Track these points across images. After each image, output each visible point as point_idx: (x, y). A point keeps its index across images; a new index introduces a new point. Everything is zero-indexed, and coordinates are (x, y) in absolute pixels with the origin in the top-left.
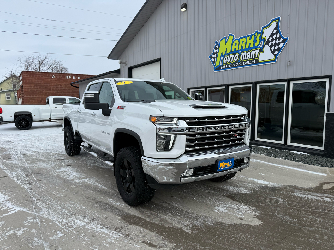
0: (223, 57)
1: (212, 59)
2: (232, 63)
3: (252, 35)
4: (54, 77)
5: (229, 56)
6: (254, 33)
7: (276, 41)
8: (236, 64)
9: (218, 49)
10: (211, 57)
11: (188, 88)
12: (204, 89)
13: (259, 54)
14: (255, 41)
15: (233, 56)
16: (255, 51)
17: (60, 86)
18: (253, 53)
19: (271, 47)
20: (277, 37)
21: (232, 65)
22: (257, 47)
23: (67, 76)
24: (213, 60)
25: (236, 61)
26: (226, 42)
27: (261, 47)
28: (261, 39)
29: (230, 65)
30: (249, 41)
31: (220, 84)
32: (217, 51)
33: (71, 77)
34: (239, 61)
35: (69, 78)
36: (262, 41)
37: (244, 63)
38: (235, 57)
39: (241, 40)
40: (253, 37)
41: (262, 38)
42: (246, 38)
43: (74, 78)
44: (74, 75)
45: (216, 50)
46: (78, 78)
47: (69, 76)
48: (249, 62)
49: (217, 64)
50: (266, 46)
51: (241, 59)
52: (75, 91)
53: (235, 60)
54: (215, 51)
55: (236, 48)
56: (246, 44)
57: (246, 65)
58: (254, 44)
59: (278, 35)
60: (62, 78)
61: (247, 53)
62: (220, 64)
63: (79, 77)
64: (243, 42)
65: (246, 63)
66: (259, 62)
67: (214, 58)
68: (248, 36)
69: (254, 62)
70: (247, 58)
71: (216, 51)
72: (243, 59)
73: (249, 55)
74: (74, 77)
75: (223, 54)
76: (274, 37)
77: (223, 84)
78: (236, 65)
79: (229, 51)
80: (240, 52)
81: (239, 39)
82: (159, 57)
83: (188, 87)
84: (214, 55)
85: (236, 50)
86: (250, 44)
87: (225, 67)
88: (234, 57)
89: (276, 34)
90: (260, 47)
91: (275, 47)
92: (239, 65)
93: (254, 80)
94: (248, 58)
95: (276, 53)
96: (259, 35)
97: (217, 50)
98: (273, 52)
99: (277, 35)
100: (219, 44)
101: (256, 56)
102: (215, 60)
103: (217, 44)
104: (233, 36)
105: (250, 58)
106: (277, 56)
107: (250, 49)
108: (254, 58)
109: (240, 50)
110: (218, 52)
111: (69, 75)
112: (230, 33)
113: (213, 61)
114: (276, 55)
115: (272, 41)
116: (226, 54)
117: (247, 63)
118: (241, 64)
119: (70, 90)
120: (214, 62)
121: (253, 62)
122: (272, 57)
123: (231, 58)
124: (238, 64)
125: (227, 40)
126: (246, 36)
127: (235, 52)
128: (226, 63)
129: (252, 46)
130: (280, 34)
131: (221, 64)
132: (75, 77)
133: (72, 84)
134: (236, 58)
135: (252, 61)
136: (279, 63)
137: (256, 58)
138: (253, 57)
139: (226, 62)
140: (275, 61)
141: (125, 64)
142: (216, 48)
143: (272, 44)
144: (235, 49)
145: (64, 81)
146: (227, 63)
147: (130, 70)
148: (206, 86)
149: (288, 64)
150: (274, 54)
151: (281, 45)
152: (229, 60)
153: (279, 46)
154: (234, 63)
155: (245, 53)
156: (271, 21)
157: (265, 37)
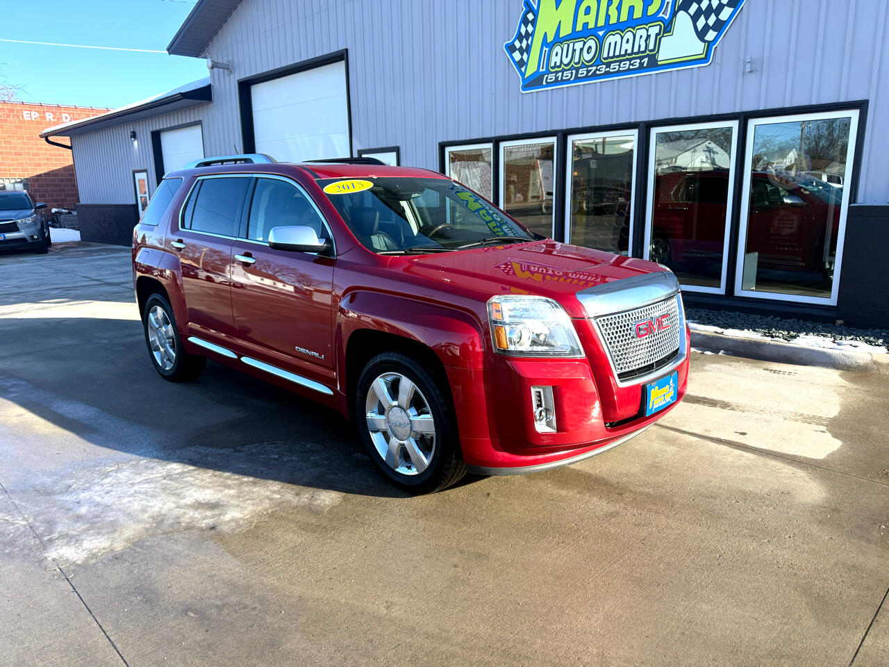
0: (547, 49)
1: (513, 55)
2: (576, 66)
5: (566, 46)
8: (589, 69)
9: (534, 23)
10: (511, 48)
11: (440, 144)
12: (490, 146)
13: (660, 39)
15: (578, 46)
16: (647, 30)
17: (5, 142)
18: (641, 37)
19: (695, 19)
21: (577, 73)
22: (654, 19)
23: (24, 112)
24: (517, 56)
25: (588, 62)
26: (558, 3)
27: (667, 18)
29: (572, 73)
31: (542, 129)
32: (530, 28)
33: (38, 115)
34: (597, 60)
35: (33, 117)
37: (614, 67)
38: (586, 50)
43: (49, 116)
44: (49, 108)
45: (526, 27)
46: (62, 118)
47: (30, 111)
48: (630, 64)
49: (531, 69)
50: (682, 14)
51: (605, 55)
52: (56, 160)
53: (588, 57)
54: (523, 31)
55: (591, 19)
56: (619, 9)
57: (619, 73)
58: (645, 10)
60: (8, 116)
61: (622, 38)
62: (541, 70)
63: (67, 115)
64: (610, 2)
65: (619, 65)
66: (659, 63)
67: (521, 51)
69: (645, 65)
70: (623, 53)
71: (527, 30)
72: (611, 55)
73: (628, 41)
74: (47, 114)
75: (550, 39)
77: (549, 129)
78: (588, 72)
79: (566, 31)
80: (601, 33)
82: (342, 47)
83: (441, 141)
84: (521, 42)
85: (589, 27)
86: (632, 9)
87: (557, 78)
88: (582, 50)
90: (662, 20)
91: (707, 19)
92: (598, 72)
93: (643, 117)
94: (626, 50)
95: (711, 35)
97: (530, 26)
98: (701, 35)
100: (536, 7)
101: (651, 47)
102: (525, 56)
103: (530, 9)
105: (633, 53)
106: (714, 47)
107: (632, 23)
108: (645, 52)
109: (601, 28)
111: (31, 107)
113: (517, 60)
114: (710, 44)
116: (558, 40)
117: (622, 65)
118: (603, 69)
119: (41, 157)
120: (521, 63)
121: (641, 64)
122: (698, 48)
123: (574, 50)
124: (596, 70)
127: (587, 33)
128: (559, 67)
129: (638, 14)
131: (544, 70)
132: (52, 116)
133: (46, 137)
134: (588, 53)
135: (638, 61)
136: (718, 67)
137: (650, 51)
138: (642, 49)
139: (558, 64)
140: (705, 59)
141: (228, 69)
142: (525, 21)
143: (699, 10)
144: (586, 24)
145: (16, 127)
146: (563, 66)
147: (245, 87)
148: (497, 135)
149: (744, 67)
150: (705, 39)
151: (725, 14)
152: (567, 57)
153: (720, 17)
154: (584, 66)
155: (617, 38)
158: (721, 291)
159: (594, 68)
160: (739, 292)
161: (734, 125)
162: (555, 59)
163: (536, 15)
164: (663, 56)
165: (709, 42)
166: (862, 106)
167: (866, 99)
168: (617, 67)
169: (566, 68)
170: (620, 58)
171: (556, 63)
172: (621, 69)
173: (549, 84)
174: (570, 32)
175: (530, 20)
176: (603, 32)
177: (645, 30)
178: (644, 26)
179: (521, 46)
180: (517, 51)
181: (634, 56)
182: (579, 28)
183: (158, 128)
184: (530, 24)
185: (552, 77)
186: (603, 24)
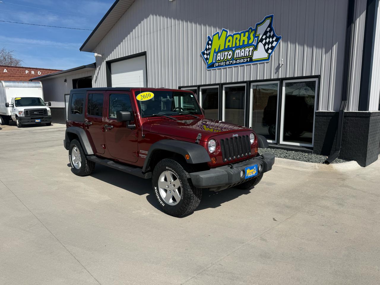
0: (216, 54)
2: (225, 60)
3: (246, 31)
4: (5, 71)
5: (222, 53)
6: (248, 30)
7: (269, 39)
8: (230, 61)
9: (211, 45)
10: (203, 53)
12: (196, 88)
13: (253, 52)
14: (249, 38)
15: (226, 53)
16: (249, 49)
18: (247, 51)
19: (265, 45)
20: (270, 35)
21: (226, 63)
22: (251, 45)
24: (205, 56)
25: (229, 59)
26: (219, 38)
27: (255, 45)
29: (224, 63)
30: (243, 38)
33: (28, 72)
34: (233, 58)
36: (256, 39)
37: (238, 61)
38: (228, 55)
39: (235, 37)
41: (256, 35)
42: (240, 34)
43: (33, 72)
44: (33, 69)
45: (209, 46)
48: (244, 60)
49: (210, 61)
50: (260, 43)
51: (235, 57)
53: (229, 57)
54: (207, 47)
55: (230, 44)
56: (240, 41)
57: (240, 63)
58: (248, 42)
59: (272, 34)
60: (17, 72)
61: (241, 51)
62: (214, 62)
63: (40, 72)
64: (237, 38)
65: (240, 61)
66: (253, 60)
67: (207, 54)
68: (242, 33)
69: (248, 61)
70: (241, 56)
71: (209, 47)
72: (237, 57)
73: (243, 52)
74: (32, 71)
75: (217, 51)
76: (268, 35)
77: (216, 83)
78: (230, 63)
79: (222, 48)
80: (234, 49)
81: (232, 35)
82: (144, 51)
83: (179, 86)
84: (207, 51)
85: (230, 47)
86: (244, 41)
87: (219, 65)
88: (227, 55)
89: (270, 31)
90: (254, 45)
91: (268, 45)
92: (233, 63)
93: (248, 79)
94: (242, 55)
95: (270, 51)
96: (253, 32)
98: (267, 51)
99: (270, 33)
100: (212, 39)
101: (250, 54)
102: (208, 57)
103: (210, 39)
104: (227, 31)
105: (244, 56)
107: (244, 46)
108: (248, 56)
109: (234, 47)
110: (211, 48)
111: (26, 69)
113: (206, 58)
114: (270, 54)
115: (266, 39)
118: (235, 62)
121: (247, 60)
122: (266, 55)
123: (225, 55)
124: (232, 62)
125: (220, 36)
126: (240, 33)
128: (220, 60)
129: (246, 43)
130: (274, 32)
132: (34, 72)
134: (230, 56)
135: (246, 59)
136: (272, 62)
137: (250, 56)
138: (248, 55)
139: (219, 60)
140: (268, 59)
141: (103, 57)
142: (208, 44)
143: (266, 42)
144: (229, 46)
145: (20, 77)
147: (109, 64)
148: (199, 84)
150: (268, 52)
151: (274, 44)
152: (222, 57)
153: (272, 45)
154: (228, 61)
155: (239, 51)
156: (265, 18)
157: (259, 35)
158: (275, 142)
159: (232, 61)
160: (282, 142)
161: (278, 82)
162: (218, 58)
163: (212, 42)
164: (254, 58)
166: (319, 77)
167: (320, 75)
168: (239, 61)
169: (222, 61)
170: (240, 58)
171: (218, 59)
173: (216, 67)
174: (223, 48)
175: (210, 43)
178: (248, 47)
179: (207, 53)
182: (226, 47)
183: (75, 78)
184: (210, 45)
185: (217, 64)
186: (234, 46)
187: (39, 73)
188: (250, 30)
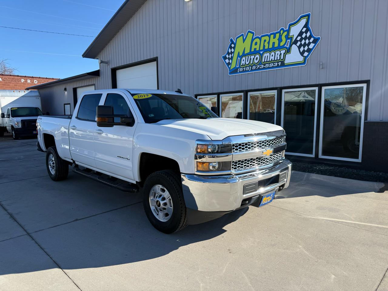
1: (226, 60)
2: (251, 65)
3: (277, 33)
6: (279, 31)
7: (305, 40)
9: (234, 48)
10: (225, 58)
12: (216, 96)
14: (280, 40)
15: (252, 57)
16: (280, 52)
18: (278, 54)
19: (299, 47)
21: (252, 68)
22: (283, 47)
25: (256, 63)
26: (244, 40)
27: (288, 47)
28: (287, 37)
30: (272, 40)
31: (237, 89)
32: (233, 50)
33: (24, 80)
35: (22, 81)
36: (289, 40)
39: (263, 39)
40: (278, 35)
41: (289, 37)
42: (269, 36)
43: (29, 81)
44: (29, 78)
45: (231, 49)
46: (34, 82)
48: (273, 65)
49: (233, 66)
50: (294, 45)
51: (263, 61)
54: (230, 51)
55: (257, 47)
56: (269, 43)
58: (279, 44)
59: (308, 34)
60: (12, 81)
61: (270, 54)
64: (265, 41)
65: (269, 65)
66: (285, 64)
67: (229, 59)
68: (271, 34)
70: (270, 60)
71: (231, 51)
72: (266, 61)
73: (272, 56)
74: (28, 80)
75: (241, 54)
76: (304, 36)
77: (240, 90)
79: (247, 51)
80: (261, 52)
81: (260, 37)
82: (155, 56)
83: (195, 94)
84: (229, 56)
85: (257, 50)
86: (274, 43)
87: (243, 70)
88: (254, 59)
89: (306, 32)
90: (286, 48)
91: (304, 48)
92: (260, 68)
93: (279, 85)
94: (272, 59)
95: (306, 54)
96: (286, 33)
98: (302, 54)
99: (306, 34)
100: (235, 42)
101: (282, 58)
103: (232, 42)
104: (253, 33)
105: (274, 60)
106: (307, 58)
107: (274, 49)
108: (279, 60)
109: (261, 51)
111: (22, 77)
112: (249, 30)
113: (227, 62)
115: (301, 40)
116: (244, 55)
117: (270, 65)
120: (229, 64)
121: (278, 65)
122: (301, 59)
124: (260, 67)
125: (245, 38)
126: (269, 34)
127: (255, 52)
128: (244, 65)
130: (311, 33)
131: (238, 66)
132: (30, 81)
134: (256, 60)
135: (277, 63)
136: (309, 66)
137: (282, 59)
138: (278, 59)
139: (244, 64)
140: (304, 63)
141: (107, 64)
142: (231, 47)
143: (301, 44)
144: (255, 49)
145: (15, 85)
146: (246, 65)
147: (114, 71)
148: (219, 92)
149: (320, 67)
150: (304, 55)
151: (311, 46)
152: (248, 61)
153: (309, 47)
154: (254, 65)
155: (268, 54)
156: (299, 17)
157: (293, 36)
158: (313, 156)
159: (259, 66)
160: (320, 156)
161: (316, 89)
162: (243, 62)
163: (235, 45)
164: (287, 61)
165: (305, 57)
166: (368, 82)
167: (369, 79)
168: (268, 66)
171: (243, 64)
172: (270, 66)
173: (240, 72)
174: (249, 52)
175: (233, 47)
176: (262, 52)
177: (279, 52)
178: (279, 50)
179: (229, 57)
180: (227, 59)
181: (275, 61)
182: (253, 50)
183: (76, 87)
186: (262, 49)
187: (36, 82)
188: (282, 32)
